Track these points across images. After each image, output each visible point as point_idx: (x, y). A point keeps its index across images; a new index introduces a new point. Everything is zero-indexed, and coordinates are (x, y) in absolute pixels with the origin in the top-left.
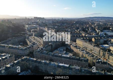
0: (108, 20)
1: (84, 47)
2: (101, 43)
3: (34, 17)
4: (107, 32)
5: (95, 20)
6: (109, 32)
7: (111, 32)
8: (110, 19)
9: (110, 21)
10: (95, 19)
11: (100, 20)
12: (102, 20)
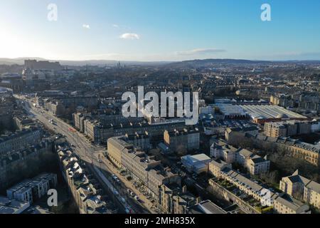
0: (239, 68)
1: (125, 169)
2: (193, 145)
3: (26, 61)
4: (226, 103)
5: (208, 67)
6: (229, 103)
7: (234, 104)
8: (246, 65)
9: (245, 70)
10: (208, 64)
11: (221, 68)
12: (225, 67)
